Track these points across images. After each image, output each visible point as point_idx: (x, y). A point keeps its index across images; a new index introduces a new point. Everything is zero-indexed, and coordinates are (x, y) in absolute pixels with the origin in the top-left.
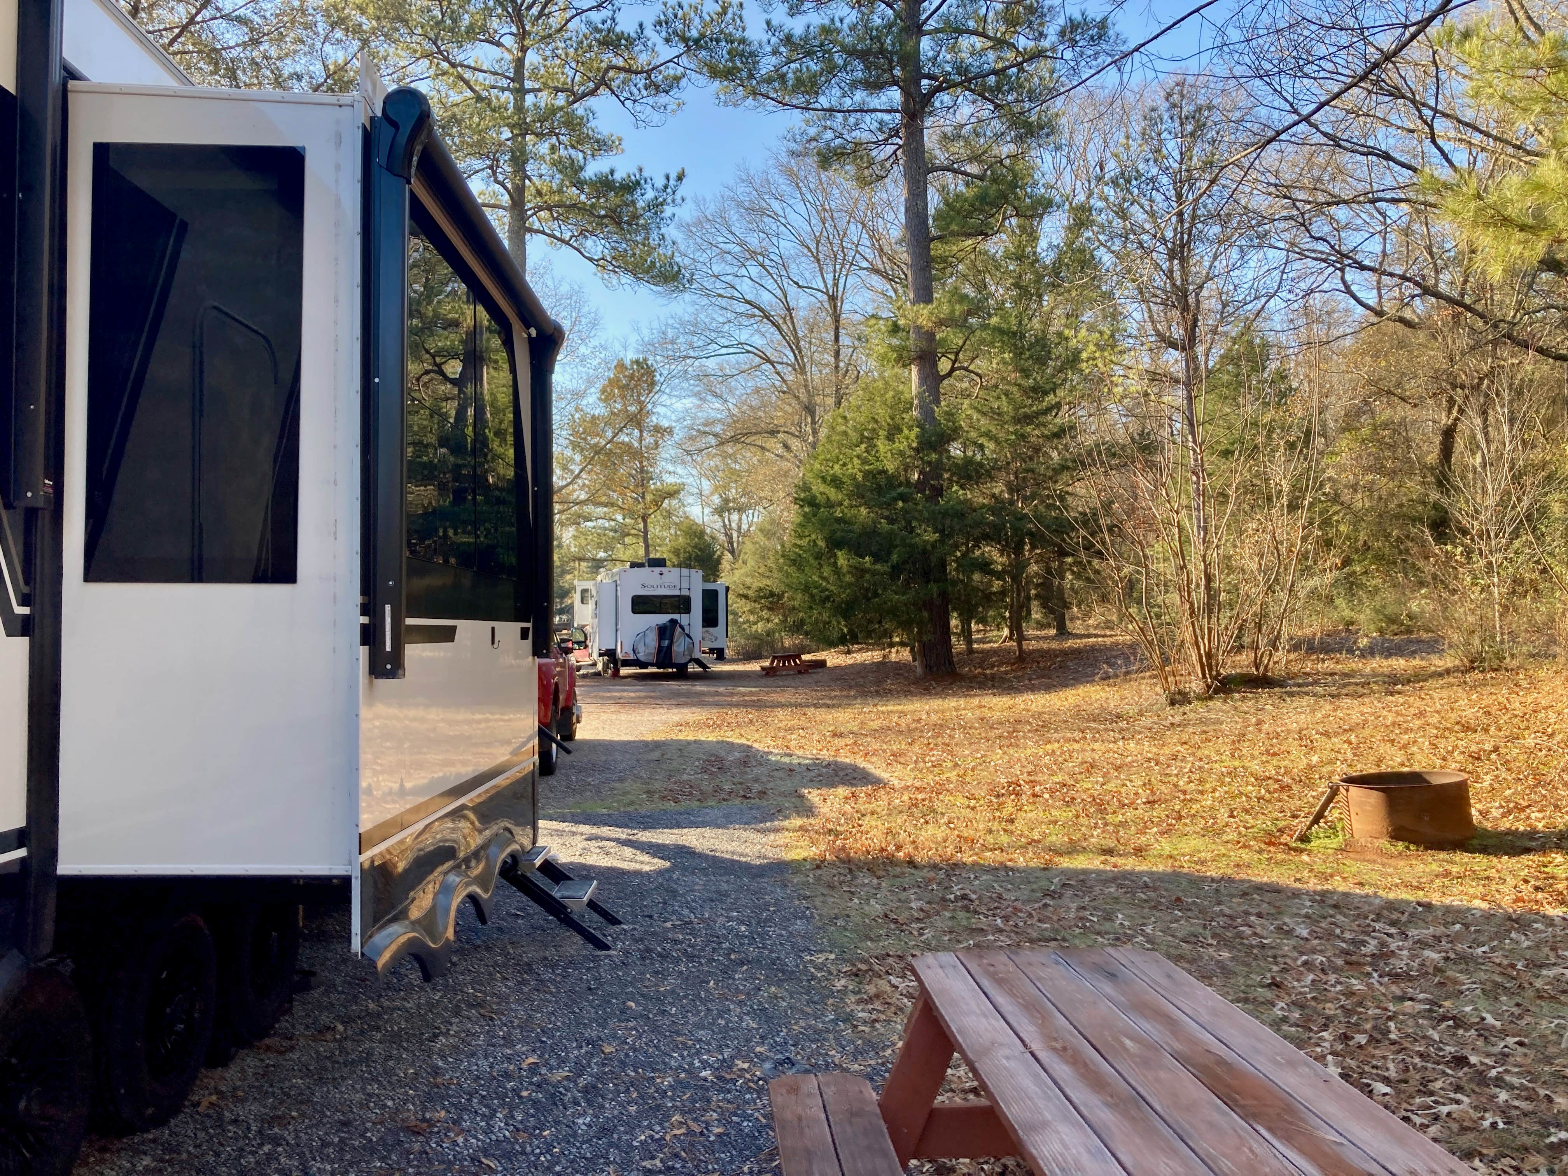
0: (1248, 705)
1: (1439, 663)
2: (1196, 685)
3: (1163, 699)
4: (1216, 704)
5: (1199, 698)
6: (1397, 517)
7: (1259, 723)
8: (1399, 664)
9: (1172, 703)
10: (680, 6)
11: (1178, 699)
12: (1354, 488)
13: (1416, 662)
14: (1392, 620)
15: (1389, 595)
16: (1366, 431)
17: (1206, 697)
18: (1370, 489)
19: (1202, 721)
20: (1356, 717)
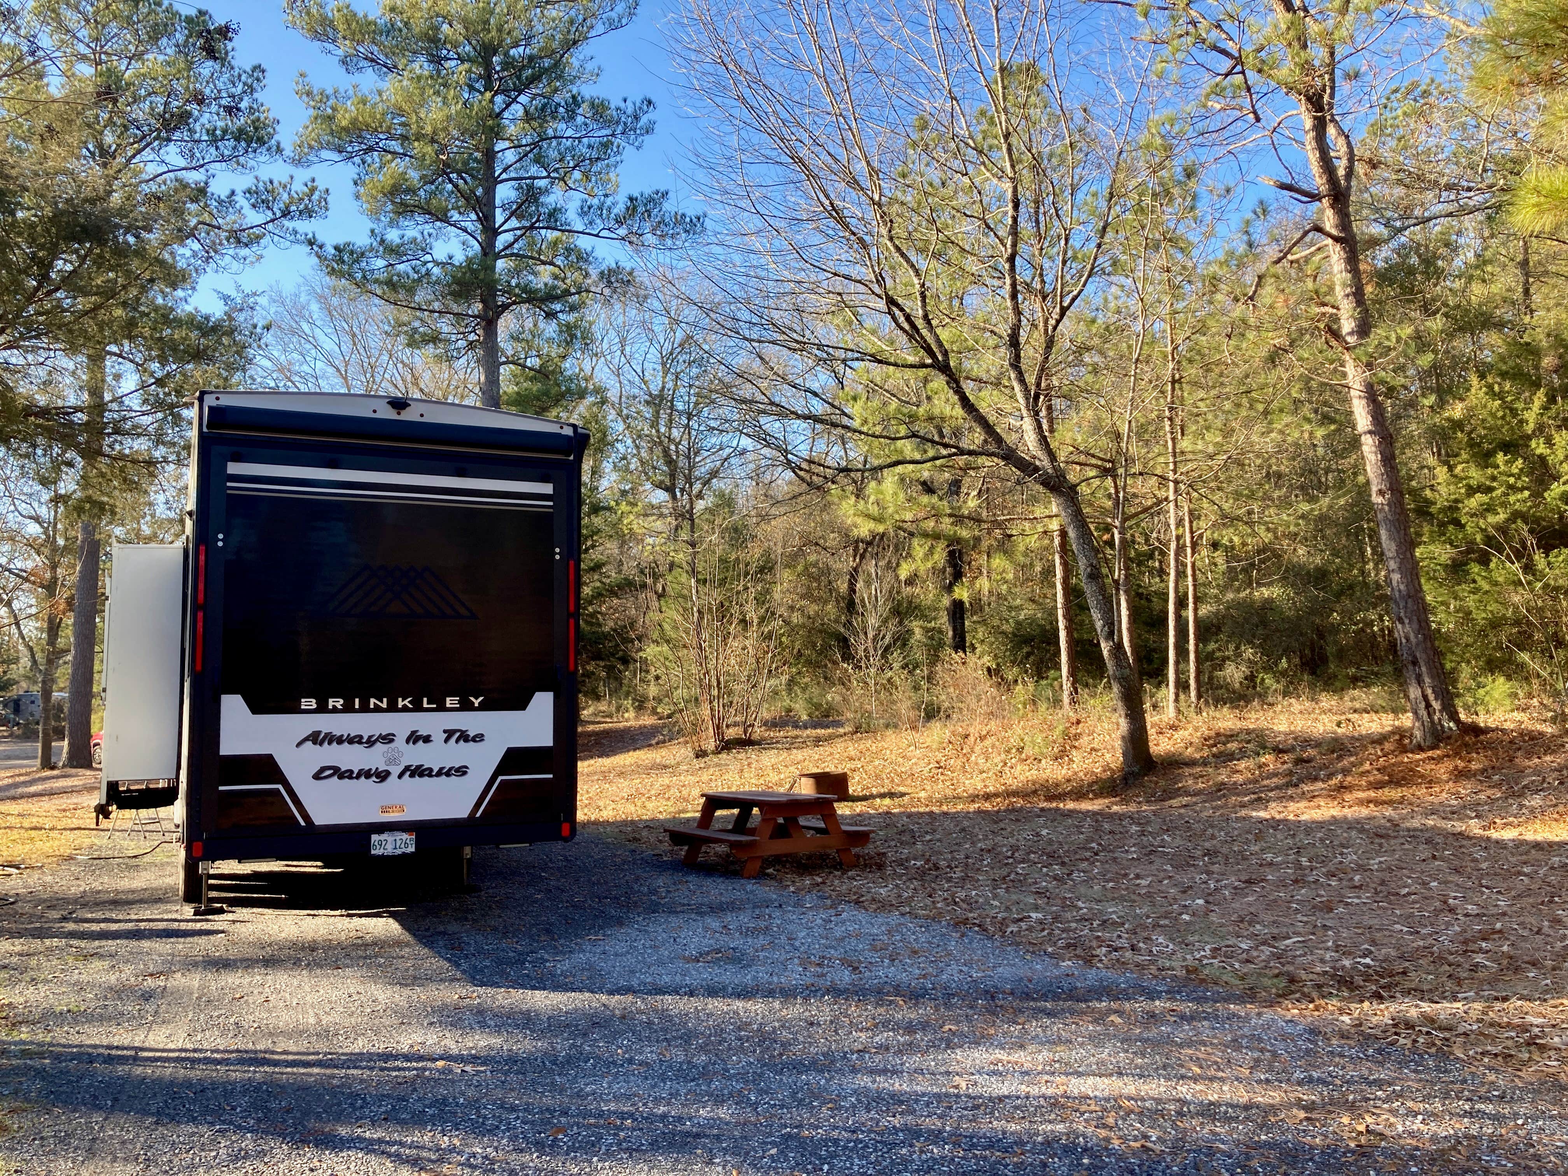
0: (742, 756)
1: (841, 731)
2: (710, 744)
3: (692, 755)
4: (723, 756)
5: (713, 753)
6: (820, 631)
7: (749, 764)
8: (820, 732)
9: (697, 757)
10: (271, 182)
11: (701, 754)
12: (792, 608)
13: (830, 731)
14: (818, 706)
15: (815, 691)
16: (800, 568)
17: (717, 752)
18: (801, 609)
19: (717, 765)
20: (800, 757)
